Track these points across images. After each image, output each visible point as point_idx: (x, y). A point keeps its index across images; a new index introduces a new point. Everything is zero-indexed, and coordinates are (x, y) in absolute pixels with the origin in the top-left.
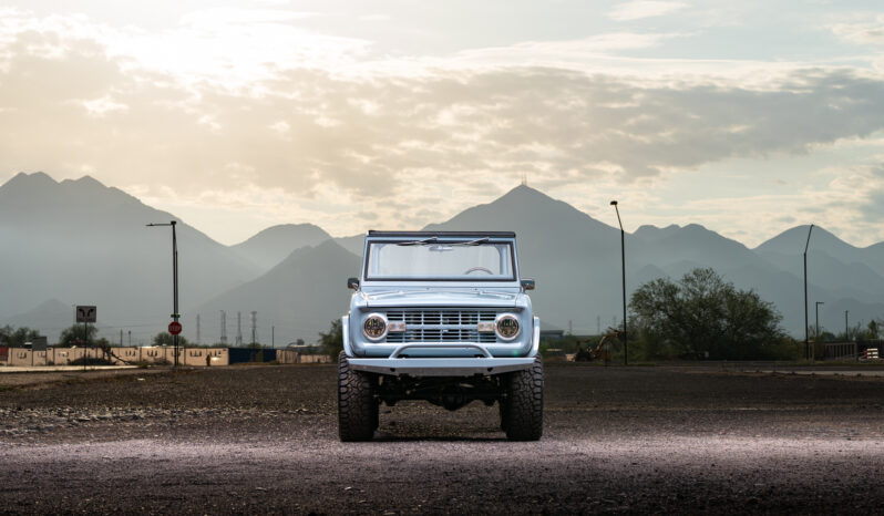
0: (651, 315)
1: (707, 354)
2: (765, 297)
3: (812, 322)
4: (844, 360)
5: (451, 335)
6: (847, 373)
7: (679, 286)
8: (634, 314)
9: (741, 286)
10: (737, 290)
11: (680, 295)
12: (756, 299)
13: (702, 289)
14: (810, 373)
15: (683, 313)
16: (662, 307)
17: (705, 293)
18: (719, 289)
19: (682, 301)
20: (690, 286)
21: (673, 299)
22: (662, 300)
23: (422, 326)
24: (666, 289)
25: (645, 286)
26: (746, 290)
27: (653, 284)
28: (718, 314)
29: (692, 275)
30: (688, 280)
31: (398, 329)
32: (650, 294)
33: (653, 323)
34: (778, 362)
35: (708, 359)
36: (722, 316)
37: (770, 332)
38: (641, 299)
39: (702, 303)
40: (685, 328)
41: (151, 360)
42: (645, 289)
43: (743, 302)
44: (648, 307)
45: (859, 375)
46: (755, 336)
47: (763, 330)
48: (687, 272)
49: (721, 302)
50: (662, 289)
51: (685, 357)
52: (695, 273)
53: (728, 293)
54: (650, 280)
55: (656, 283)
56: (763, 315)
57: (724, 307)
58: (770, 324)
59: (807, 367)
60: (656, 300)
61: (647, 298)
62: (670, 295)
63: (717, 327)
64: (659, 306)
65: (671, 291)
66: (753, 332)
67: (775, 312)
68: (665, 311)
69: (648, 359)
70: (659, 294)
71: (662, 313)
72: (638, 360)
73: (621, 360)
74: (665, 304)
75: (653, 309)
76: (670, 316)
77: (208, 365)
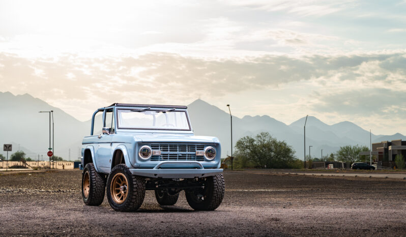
0: (244, 150)
1: (265, 166)
2: (289, 144)
3: (307, 154)
4: (319, 169)
5: (183, 157)
6: (317, 174)
7: (255, 139)
8: (237, 150)
9: (279, 139)
10: (278, 141)
11: (255, 143)
12: (285, 144)
13: (264, 140)
14: (303, 174)
15: (256, 150)
17: (265, 142)
18: (271, 140)
19: (256, 145)
20: (259, 139)
21: (253, 144)
22: (248, 144)
23: (169, 152)
24: (250, 140)
26: (282, 141)
27: (245, 138)
28: (270, 150)
30: (258, 137)
31: (157, 154)
32: (243, 142)
33: (244, 154)
34: (292, 170)
35: (266, 168)
36: (272, 151)
37: (291, 157)
38: (240, 144)
39: (264, 146)
40: (257, 156)
41: (42, 166)
42: (242, 140)
43: (280, 146)
44: (243, 147)
45: (322, 175)
46: (285, 159)
47: (288, 157)
48: (258, 134)
49: (272, 145)
50: (248, 140)
51: (257, 167)
52: (261, 134)
53: (274, 142)
54: (244, 136)
55: (246, 138)
56: (288, 151)
57: (273, 148)
58: (291, 154)
59: (304, 171)
60: (246, 144)
61: (242, 144)
62: (252, 142)
63: (270, 155)
64: (247, 147)
65: (252, 141)
66: (284, 157)
67: (293, 150)
68: (249, 149)
69: (242, 168)
70: (247, 142)
71: (248, 150)
72: (238, 168)
73: (231, 168)
74: (249, 146)
75: (245, 148)
76: (251, 151)
77: (63, 168)
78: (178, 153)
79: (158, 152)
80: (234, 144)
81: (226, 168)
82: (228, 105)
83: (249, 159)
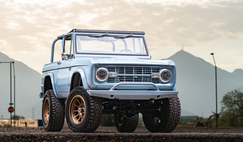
0: (231, 106)
5: (139, 79)
8: (224, 106)
16: (237, 103)
21: (241, 99)
22: (236, 99)
24: (238, 95)
25: (229, 93)
27: (232, 92)
31: (113, 76)
32: (231, 97)
33: (232, 110)
38: (226, 99)
42: (229, 94)
44: (230, 102)
50: (237, 94)
54: (231, 90)
55: (234, 92)
60: (233, 99)
61: (230, 99)
62: (240, 97)
64: (235, 102)
65: (240, 95)
68: (238, 104)
69: (229, 126)
70: (235, 97)
71: (236, 106)
72: (225, 126)
74: (238, 101)
75: (232, 104)
76: (240, 107)
77: (26, 126)
78: (134, 75)
79: (114, 74)
80: (220, 99)
81: (211, 126)
82: (212, 54)
83: (237, 116)
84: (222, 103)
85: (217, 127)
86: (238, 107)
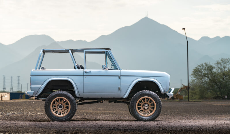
0: (201, 79)
1: (226, 97)
7: (214, 66)
8: (194, 78)
11: (214, 70)
13: (225, 67)
15: (216, 78)
16: (207, 76)
17: (226, 69)
19: (215, 73)
20: (219, 66)
21: (211, 72)
22: (206, 72)
24: (208, 67)
25: (199, 66)
27: (202, 65)
29: (220, 61)
30: (218, 63)
32: (201, 69)
33: (202, 83)
35: (228, 99)
38: (197, 72)
39: (225, 74)
40: (217, 85)
42: (199, 67)
44: (200, 75)
48: (218, 60)
51: (217, 98)
52: (222, 60)
54: (201, 63)
55: (204, 65)
60: (204, 72)
61: (200, 71)
62: (210, 70)
64: (205, 75)
65: (210, 68)
68: (208, 77)
69: (200, 99)
70: (205, 69)
71: (206, 78)
72: (195, 99)
73: (187, 99)
74: (208, 74)
75: (202, 76)
76: (210, 80)
77: (2, 100)
80: (191, 72)
81: (181, 99)
82: (184, 29)
83: (208, 89)
84: (192, 76)
85: (189, 100)
86: (208, 80)
